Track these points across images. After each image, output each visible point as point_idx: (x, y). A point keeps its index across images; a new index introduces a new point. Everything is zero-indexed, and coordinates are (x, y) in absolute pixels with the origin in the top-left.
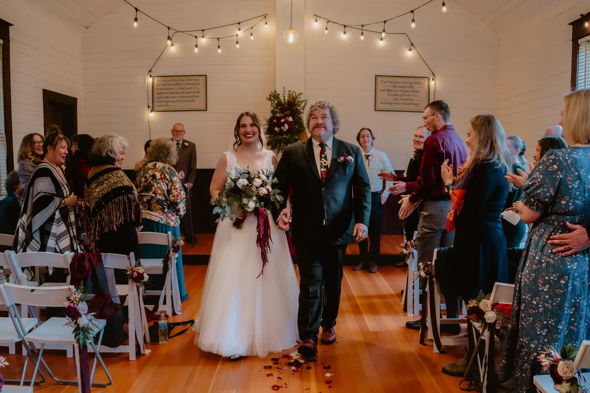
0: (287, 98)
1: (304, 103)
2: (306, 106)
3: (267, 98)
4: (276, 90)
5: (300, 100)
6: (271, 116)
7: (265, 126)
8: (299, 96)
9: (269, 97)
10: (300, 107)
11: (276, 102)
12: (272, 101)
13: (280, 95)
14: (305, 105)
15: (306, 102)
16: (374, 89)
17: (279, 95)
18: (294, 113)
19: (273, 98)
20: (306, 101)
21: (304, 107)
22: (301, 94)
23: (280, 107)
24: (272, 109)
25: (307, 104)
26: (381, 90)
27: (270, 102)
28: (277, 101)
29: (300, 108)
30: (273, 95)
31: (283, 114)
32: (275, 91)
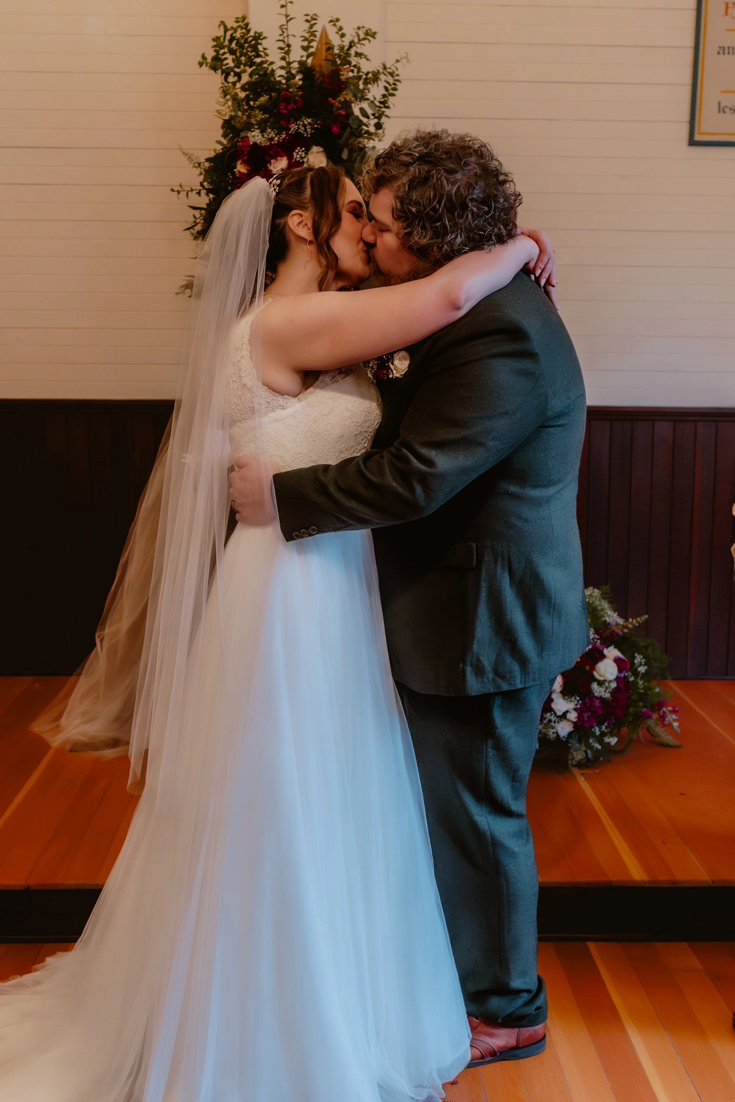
0: (297, 55)
1: (382, 84)
2: (391, 100)
3: (204, 57)
4: (244, 18)
5: (366, 67)
6: (225, 148)
7: (193, 195)
8: (359, 48)
9: (210, 54)
10: (365, 105)
11: (245, 78)
12: (226, 74)
13: (265, 43)
14: (390, 91)
15: (391, 80)
16: (690, 42)
17: (258, 37)
18: (335, 130)
19: (230, 61)
20: (391, 74)
21: (384, 103)
22: (370, 34)
23: (263, 99)
24: (227, 110)
25: (399, 85)
26: (723, 50)
27: (218, 78)
28: (249, 70)
29: (362, 110)
30: (232, 39)
31: (279, 134)
32: (243, 22)
